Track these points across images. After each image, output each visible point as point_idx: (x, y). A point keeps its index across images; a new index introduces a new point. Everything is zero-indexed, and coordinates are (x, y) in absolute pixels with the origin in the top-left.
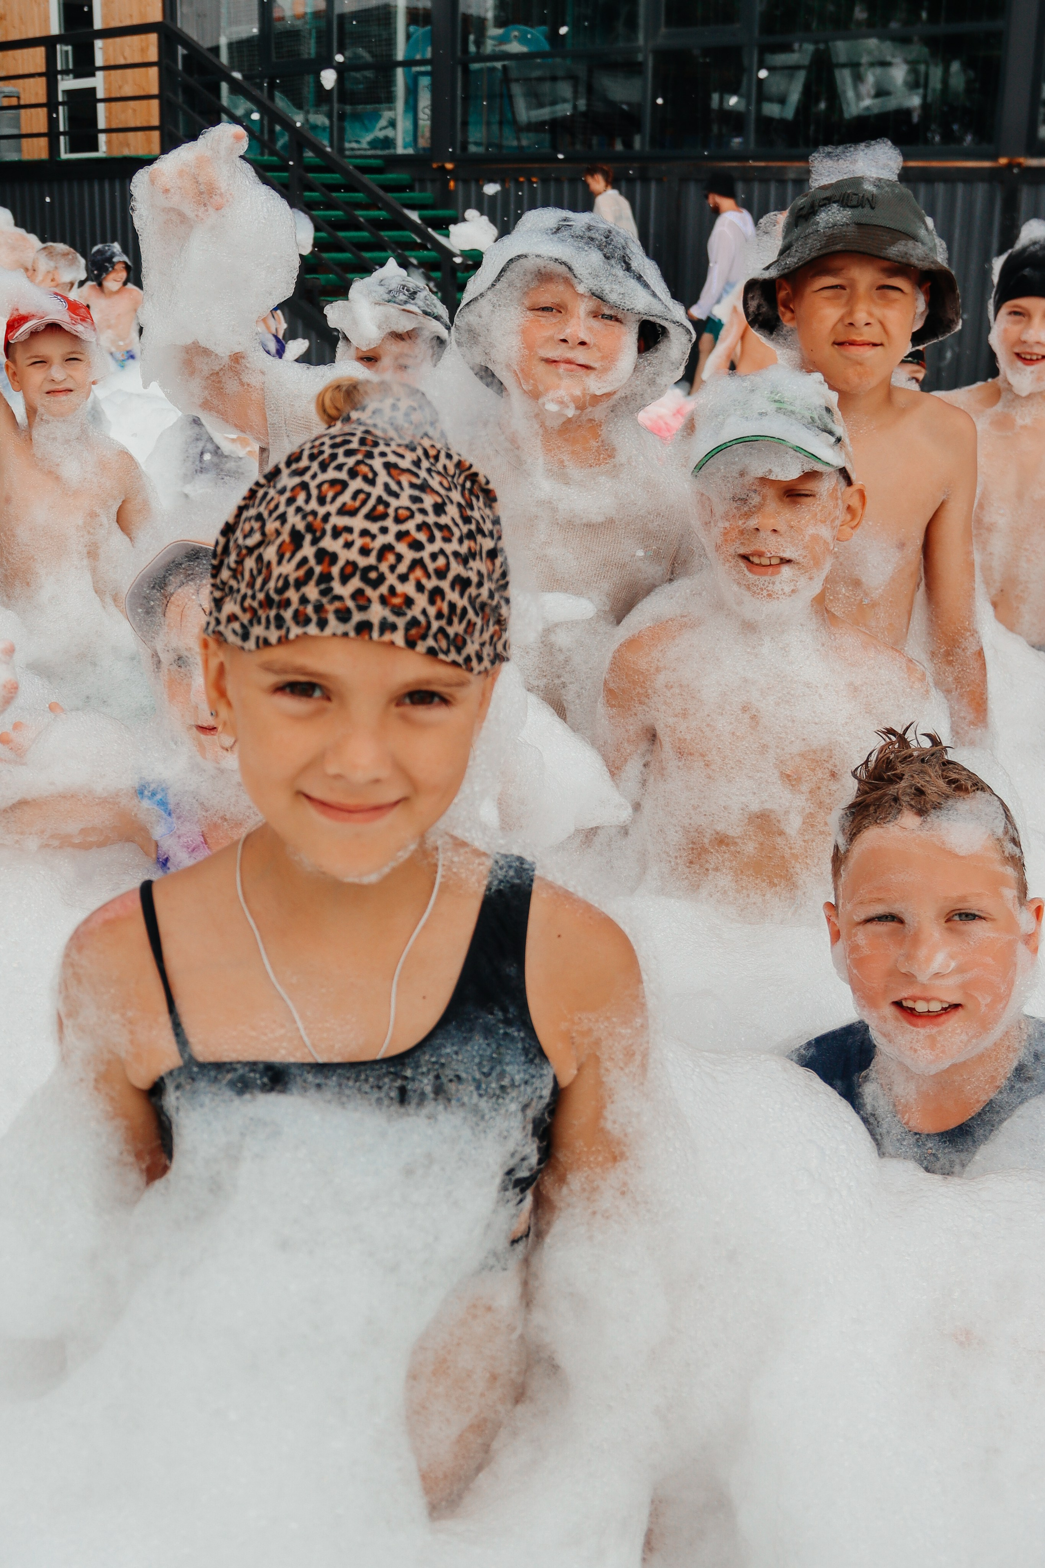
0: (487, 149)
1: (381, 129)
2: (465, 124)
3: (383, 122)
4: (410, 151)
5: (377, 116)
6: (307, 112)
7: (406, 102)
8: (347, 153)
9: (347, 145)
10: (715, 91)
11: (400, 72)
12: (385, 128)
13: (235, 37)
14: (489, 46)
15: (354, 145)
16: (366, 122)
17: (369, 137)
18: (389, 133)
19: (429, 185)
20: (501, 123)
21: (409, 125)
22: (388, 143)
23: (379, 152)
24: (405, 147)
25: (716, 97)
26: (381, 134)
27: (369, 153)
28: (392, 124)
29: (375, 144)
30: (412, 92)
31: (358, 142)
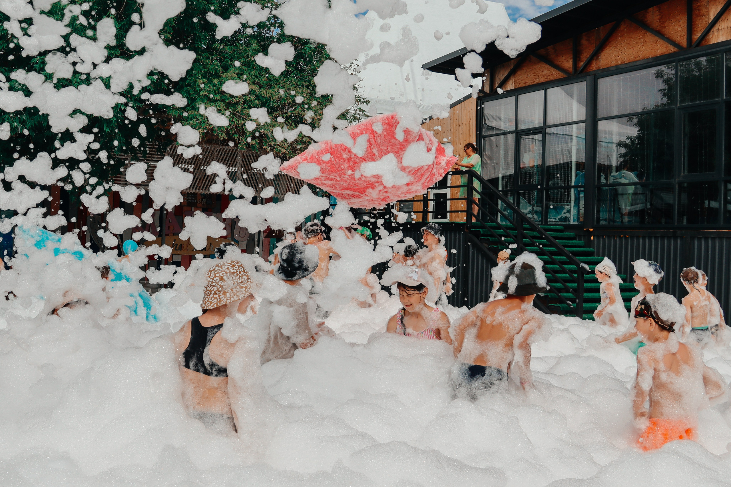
0: (609, 223)
1: (564, 214)
2: (598, 212)
3: (565, 211)
4: (576, 223)
5: (562, 208)
6: (534, 206)
7: (575, 203)
8: (549, 223)
9: (549, 220)
10: (706, 200)
11: (572, 190)
12: (566, 213)
13: (505, 174)
14: (611, 180)
15: (553, 220)
16: (558, 210)
17: (559, 217)
18: (567, 215)
19: (582, 238)
20: (614, 211)
21: (576, 212)
22: (566, 219)
23: (563, 223)
24: (574, 221)
25: (707, 202)
26: (564, 216)
27: (559, 223)
28: (569, 211)
29: (561, 220)
30: (577, 199)
31: (554, 219)
